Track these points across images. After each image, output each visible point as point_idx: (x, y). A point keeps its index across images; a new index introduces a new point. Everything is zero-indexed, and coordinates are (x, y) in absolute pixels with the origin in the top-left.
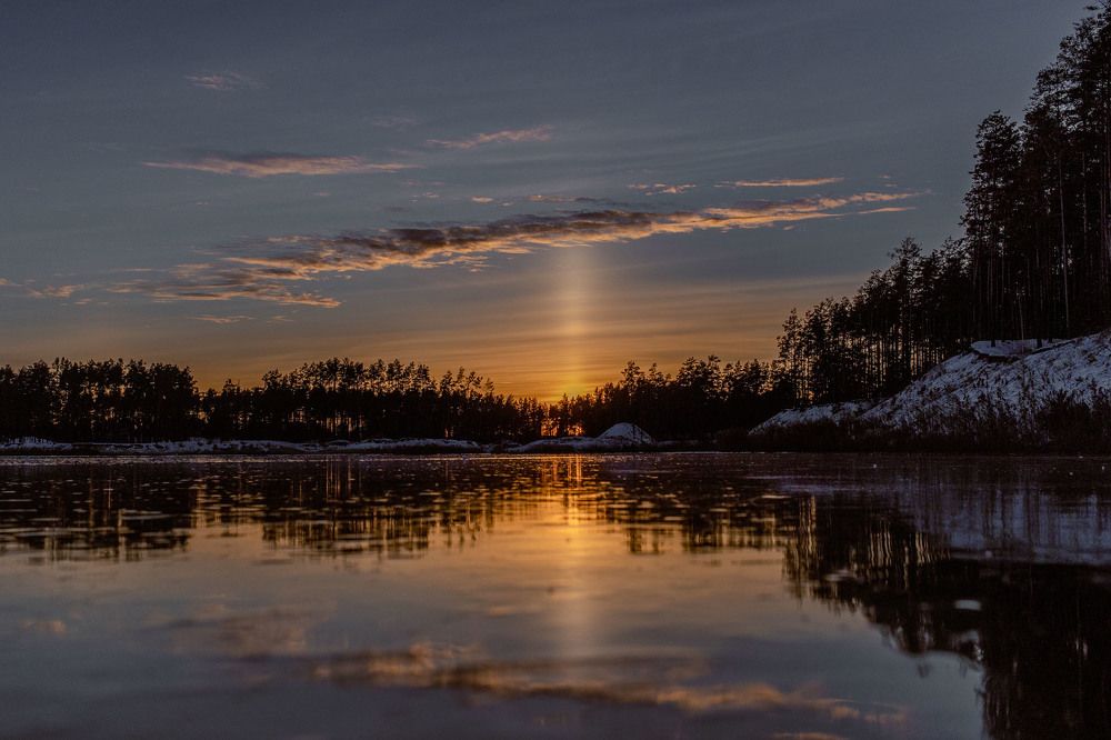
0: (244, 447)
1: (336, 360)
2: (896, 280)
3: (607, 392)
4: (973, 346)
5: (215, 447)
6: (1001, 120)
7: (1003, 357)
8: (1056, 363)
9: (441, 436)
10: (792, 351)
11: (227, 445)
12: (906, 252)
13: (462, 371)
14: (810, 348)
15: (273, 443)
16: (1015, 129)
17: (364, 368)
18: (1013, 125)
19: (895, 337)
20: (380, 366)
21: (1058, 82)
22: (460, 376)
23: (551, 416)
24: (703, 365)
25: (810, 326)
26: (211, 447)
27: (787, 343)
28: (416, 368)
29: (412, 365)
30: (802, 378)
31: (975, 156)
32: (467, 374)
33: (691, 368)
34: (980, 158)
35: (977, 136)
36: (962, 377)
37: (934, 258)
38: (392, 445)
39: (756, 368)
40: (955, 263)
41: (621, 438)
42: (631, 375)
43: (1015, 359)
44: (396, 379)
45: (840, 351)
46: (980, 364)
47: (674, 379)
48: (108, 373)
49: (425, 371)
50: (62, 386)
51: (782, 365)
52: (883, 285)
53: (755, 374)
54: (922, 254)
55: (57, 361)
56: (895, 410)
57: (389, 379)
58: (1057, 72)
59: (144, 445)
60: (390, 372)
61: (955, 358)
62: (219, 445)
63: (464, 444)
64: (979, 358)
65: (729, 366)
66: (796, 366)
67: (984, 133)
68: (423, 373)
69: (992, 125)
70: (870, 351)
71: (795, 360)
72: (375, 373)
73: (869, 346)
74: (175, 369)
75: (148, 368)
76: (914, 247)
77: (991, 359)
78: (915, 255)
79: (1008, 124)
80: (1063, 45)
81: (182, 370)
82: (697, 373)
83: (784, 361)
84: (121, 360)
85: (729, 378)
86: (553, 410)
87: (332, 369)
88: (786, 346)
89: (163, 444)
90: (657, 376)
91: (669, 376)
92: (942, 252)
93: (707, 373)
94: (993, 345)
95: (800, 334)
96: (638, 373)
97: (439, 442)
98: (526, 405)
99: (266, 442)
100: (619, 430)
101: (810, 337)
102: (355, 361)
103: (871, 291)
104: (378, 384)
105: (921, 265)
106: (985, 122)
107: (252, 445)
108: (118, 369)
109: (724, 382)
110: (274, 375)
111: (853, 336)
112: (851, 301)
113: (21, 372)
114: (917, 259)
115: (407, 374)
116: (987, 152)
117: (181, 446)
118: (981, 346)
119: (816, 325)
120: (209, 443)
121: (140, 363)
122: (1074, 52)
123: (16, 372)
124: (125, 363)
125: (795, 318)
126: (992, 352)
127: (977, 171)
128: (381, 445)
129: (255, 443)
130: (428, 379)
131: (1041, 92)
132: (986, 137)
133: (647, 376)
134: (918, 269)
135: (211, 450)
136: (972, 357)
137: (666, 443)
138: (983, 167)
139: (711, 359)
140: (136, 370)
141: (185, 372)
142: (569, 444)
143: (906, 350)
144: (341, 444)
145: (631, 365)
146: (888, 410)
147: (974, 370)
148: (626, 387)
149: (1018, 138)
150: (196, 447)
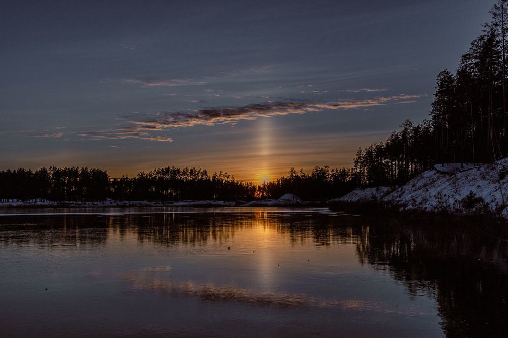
0: (129, 204)
1: (168, 167)
2: (402, 136)
3: (282, 180)
4: (435, 166)
5: (117, 204)
6: (447, 73)
7: (447, 172)
8: (469, 178)
9: (213, 199)
10: (360, 164)
11: (122, 203)
12: (407, 125)
13: (221, 172)
14: (367, 163)
15: (142, 202)
16: (453, 76)
17: (180, 171)
18: (452, 75)
19: (402, 159)
20: (187, 170)
21: (470, 59)
22: (221, 175)
23: (259, 190)
24: (322, 169)
25: (367, 154)
26: (115, 204)
27: (357, 161)
28: (202, 171)
29: (201, 169)
30: (364, 176)
31: (436, 88)
32: (223, 173)
33: (317, 171)
34: (438, 88)
35: (437, 79)
36: (430, 180)
37: (418, 127)
38: (192, 203)
39: (344, 171)
40: (427, 129)
41: (288, 200)
42: (292, 174)
43: (452, 174)
44: (194, 176)
45: (379, 164)
46: (437, 175)
47: (310, 175)
48: (72, 173)
49: (206, 172)
50: (53, 178)
51: (355, 170)
52: (397, 138)
53: (344, 173)
54: (413, 126)
55: (51, 168)
56: (402, 194)
57: (191, 175)
58: (470, 55)
59: (88, 203)
60: (191, 172)
61: (427, 171)
62: (119, 203)
63: (222, 203)
64: (437, 172)
65: (333, 170)
66: (361, 171)
67: (440, 78)
68: (205, 173)
69: (443, 75)
70: (392, 164)
71: (361, 168)
72: (185, 173)
73: (391, 162)
74: (101, 171)
75: (89, 171)
76: (410, 123)
77: (442, 173)
78: (411, 126)
79: (450, 74)
80: (472, 44)
81: (103, 172)
82: (319, 173)
83: (356, 169)
84: (78, 167)
85: (333, 175)
86: (259, 187)
87: (167, 171)
88: (357, 162)
89: (95, 203)
90: (303, 174)
91: (308, 174)
92: (422, 125)
93: (324, 173)
94: (443, 166)
95: (363, 157)
96: (295, 173)
97: (212, 202)
98: (248, 185)
99: (138, 202)
100: (287, 197)
101: (367, 159)
102: (176, 168)
103: (392, 140)
104: (186, 177)
105: (413, 130)
106: (440, 73)
107: (133, 203)
108: (77, 171)
109: (331, 176)
110: (142, 174)
111: (385, 158)
112: (384, 144)
113: (36, 172)
114: (411, 128)
115: (198, 173)
116: (441, 86)
117: (103, 203)
118: (438, 167)
119: (370, 153)
120: (115, 202)
121: (86, 169)
122: (477, 46)
123: (34, 172)
124: (80, 168)
125: (361, 151)
126: (442, 169)
127: (437, 94)
128: (187, 203)
129: (134, 202)
130: (207, 175)
131: (463, 63)
132: (441, 80)
133: (299, 174)
134: (412, 132)
135: (116, 205)
136: (434, 171)
137: (307, 202)
138: (439, 92)
139: (326, 167)
140: (84, 171)
141: (105, 172)
142: (266, 203)
143: (407, 164)
144: (170, 203)
145: (292, 169)
146: (400, 193)
147: (435, 177)
148: (289, 178)
149: (454, 80)
150: (110, 204)
